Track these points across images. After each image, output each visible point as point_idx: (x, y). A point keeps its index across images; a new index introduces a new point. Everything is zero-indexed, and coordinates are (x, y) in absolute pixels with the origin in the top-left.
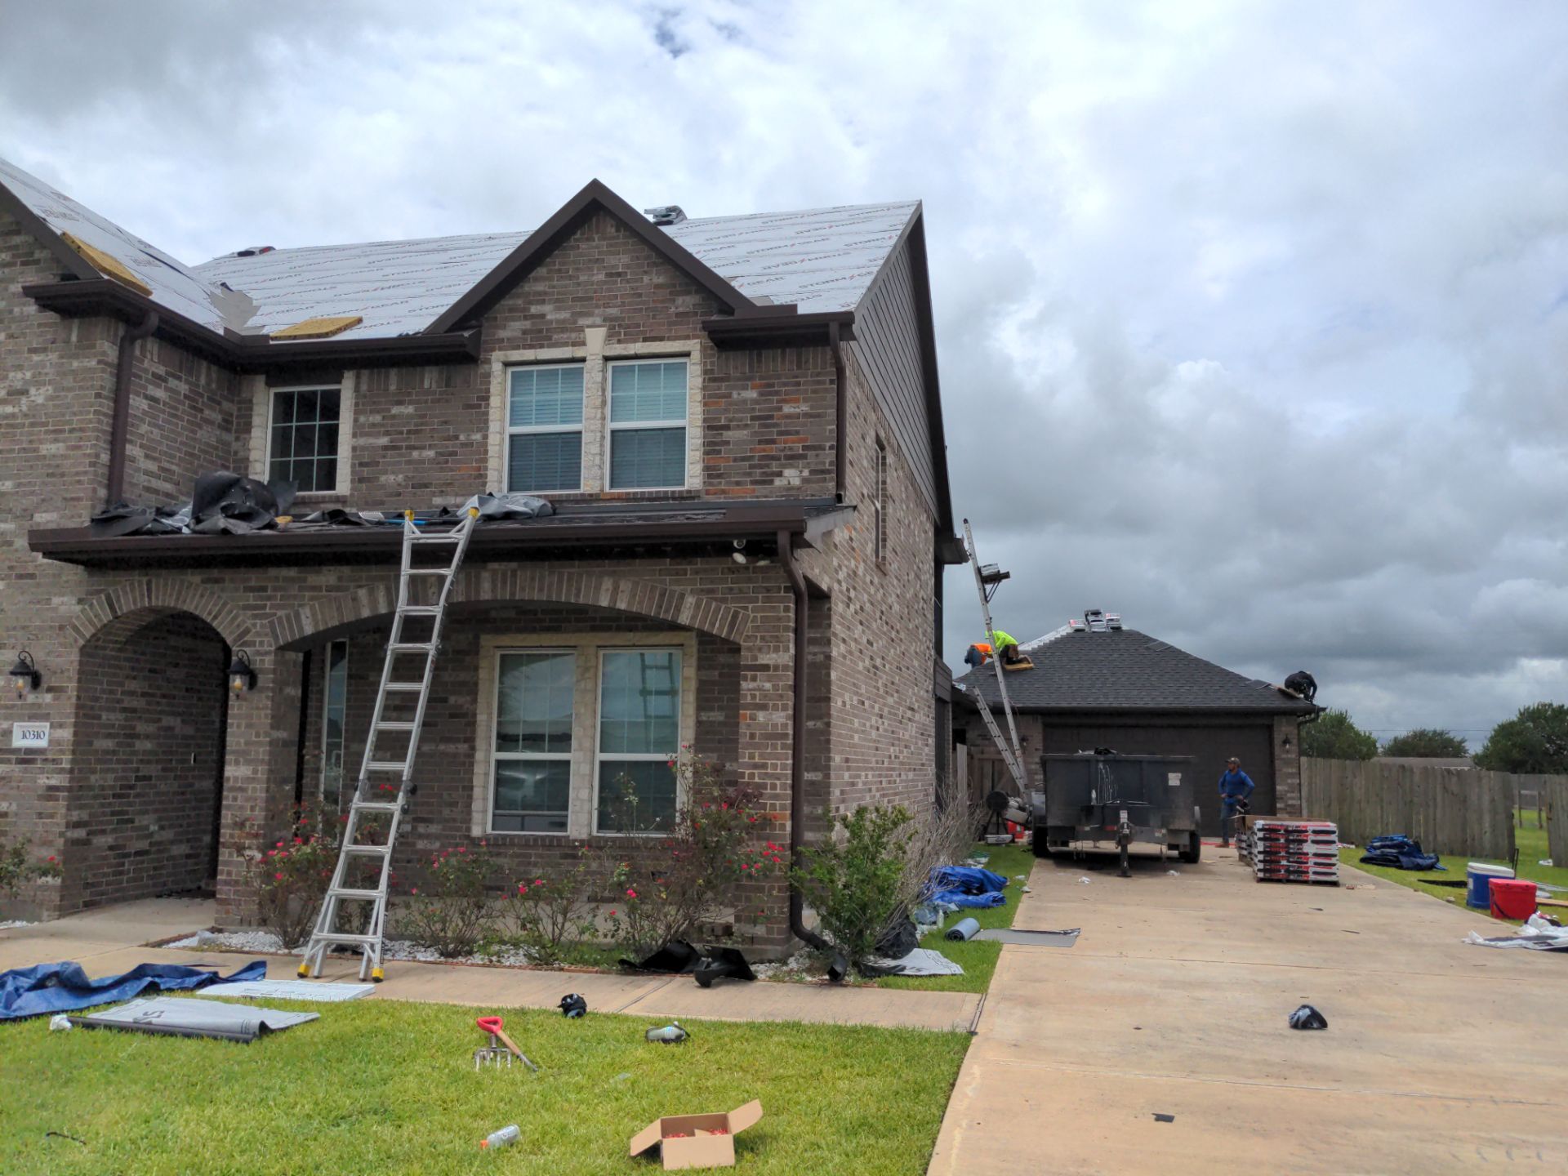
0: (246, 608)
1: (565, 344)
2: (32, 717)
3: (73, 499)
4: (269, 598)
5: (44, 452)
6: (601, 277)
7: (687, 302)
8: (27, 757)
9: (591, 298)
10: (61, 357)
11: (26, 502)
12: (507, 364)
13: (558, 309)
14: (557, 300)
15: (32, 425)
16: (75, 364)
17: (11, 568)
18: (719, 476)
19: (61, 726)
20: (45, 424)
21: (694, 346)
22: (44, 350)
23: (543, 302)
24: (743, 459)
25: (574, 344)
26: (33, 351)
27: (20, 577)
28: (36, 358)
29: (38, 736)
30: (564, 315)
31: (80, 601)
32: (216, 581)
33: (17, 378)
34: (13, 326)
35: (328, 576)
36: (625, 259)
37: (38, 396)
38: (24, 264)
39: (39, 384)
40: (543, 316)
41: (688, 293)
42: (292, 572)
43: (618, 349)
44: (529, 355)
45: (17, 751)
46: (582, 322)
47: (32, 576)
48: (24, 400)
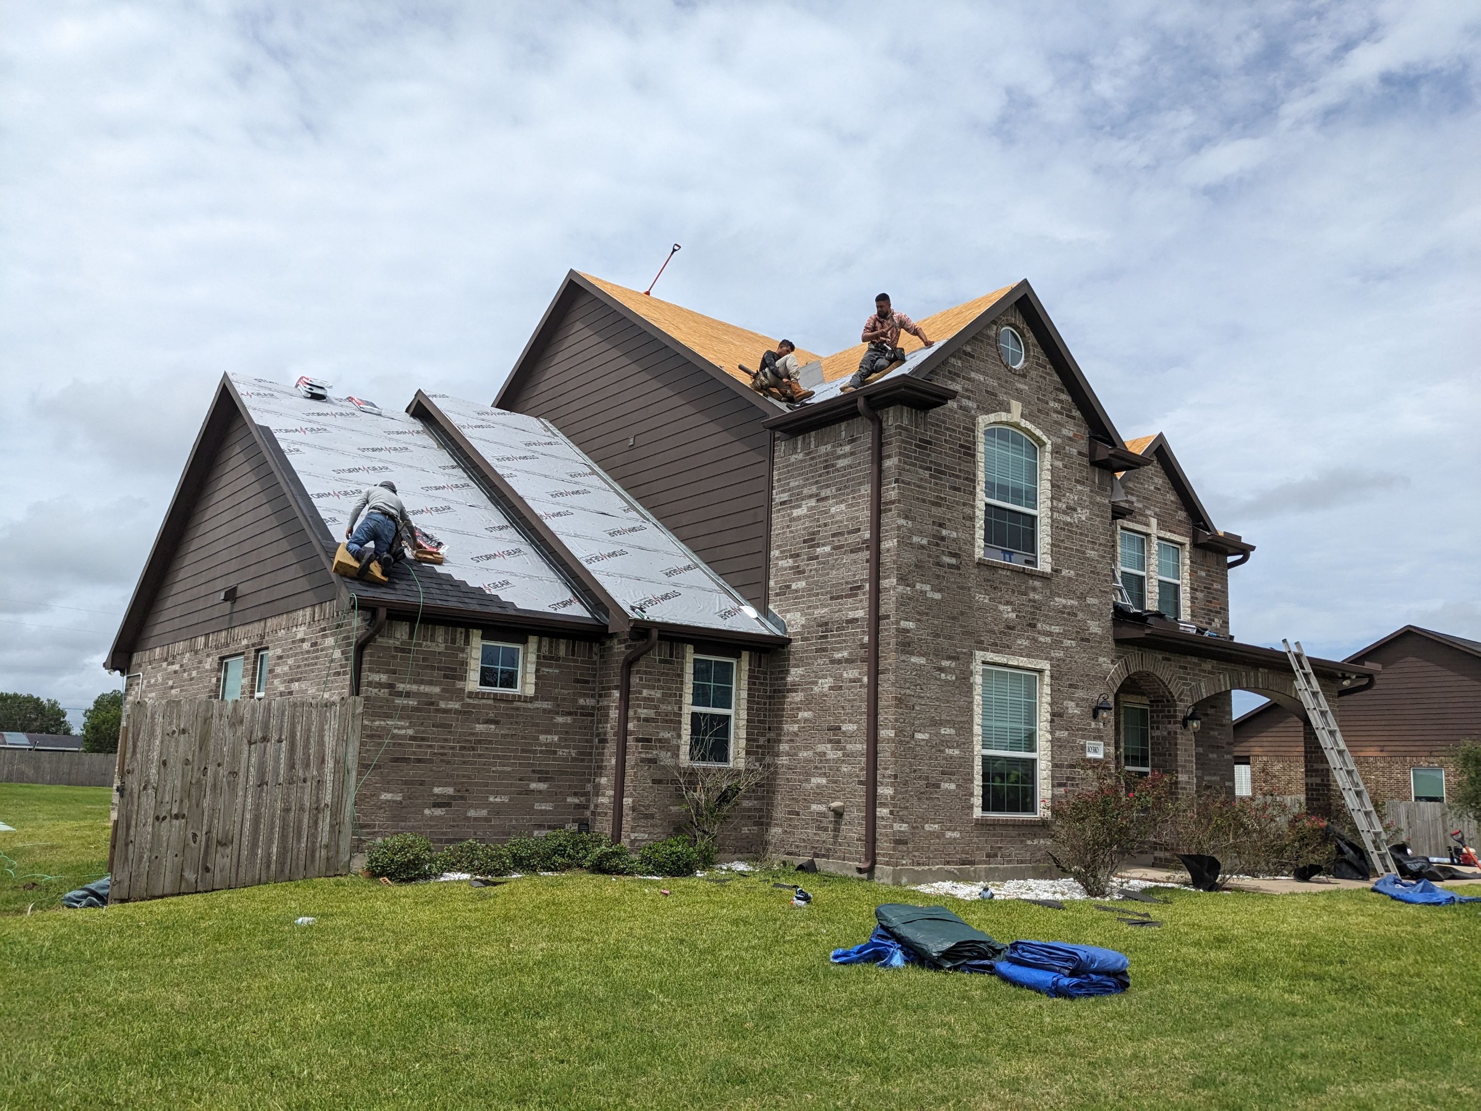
0: (1180, 678)
1: (1141, 523)
2: (1095, 738)
3: (1105, 592)
4: (1189, 674)
5: (1088, 555)
6: (1152, 488)
7: (1182, 515)
8: (1094, 764)
9: (1149, 499)
10: (1091, 491)
11: (1082, 588)
12: (1123, 528)
13: (1138, 501)
14: (1137, 496)
15: (1081, 534)
16: (1098, 499)
17: (1078, 632)
18: (1195, 616)
19: (1109, 745)
20: (1087, 536)
21: (1186, 540)
22: (1083, 484)
23: (1132, 495)
24: (1203, 609)
25: (1145, 524)
26: (1077, 481)
27: (1082, 640)
28: (1079, 487)
29: (1095, 751)
30: (1140, 505)
31: (1113, 662)
32: (1169, 660)
33: (1072, 498)
34: (1066, 459)
35: (1208, 666)
36: (1160, 481)
37: (1082, 515)
38: (1067, 416)
39: (1083, 508)
40: (1132, 503)
41: (1181, 510)
42: (1195, 660)
43: (1163, 534)
44: (1131, 525)
45: (1089, 760)
46: (1148, 512)
47: (1088, 640)
48: (1076, 516)
